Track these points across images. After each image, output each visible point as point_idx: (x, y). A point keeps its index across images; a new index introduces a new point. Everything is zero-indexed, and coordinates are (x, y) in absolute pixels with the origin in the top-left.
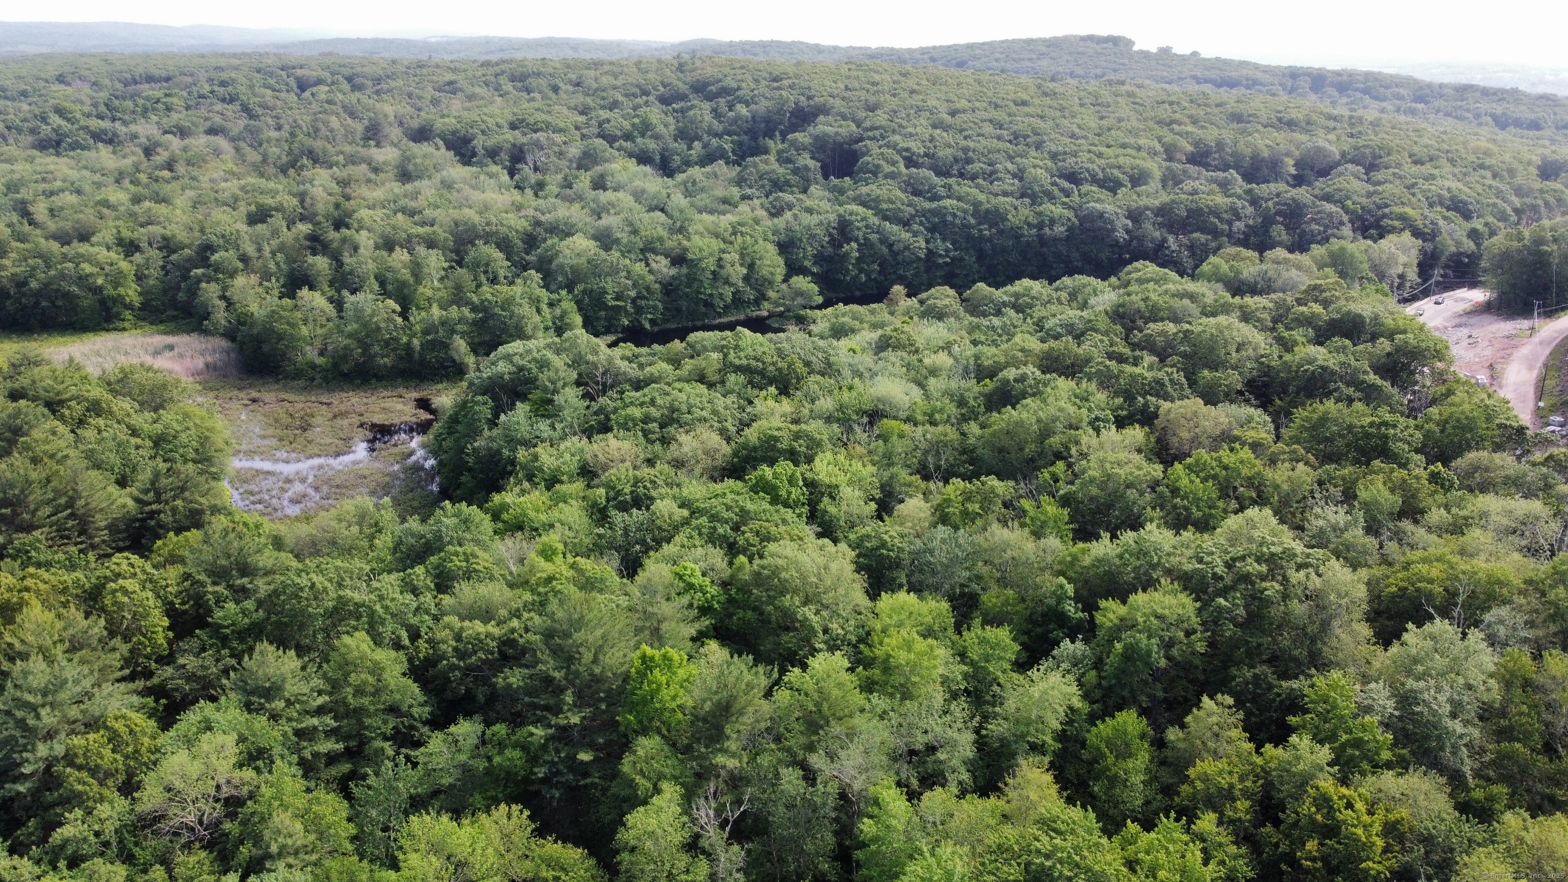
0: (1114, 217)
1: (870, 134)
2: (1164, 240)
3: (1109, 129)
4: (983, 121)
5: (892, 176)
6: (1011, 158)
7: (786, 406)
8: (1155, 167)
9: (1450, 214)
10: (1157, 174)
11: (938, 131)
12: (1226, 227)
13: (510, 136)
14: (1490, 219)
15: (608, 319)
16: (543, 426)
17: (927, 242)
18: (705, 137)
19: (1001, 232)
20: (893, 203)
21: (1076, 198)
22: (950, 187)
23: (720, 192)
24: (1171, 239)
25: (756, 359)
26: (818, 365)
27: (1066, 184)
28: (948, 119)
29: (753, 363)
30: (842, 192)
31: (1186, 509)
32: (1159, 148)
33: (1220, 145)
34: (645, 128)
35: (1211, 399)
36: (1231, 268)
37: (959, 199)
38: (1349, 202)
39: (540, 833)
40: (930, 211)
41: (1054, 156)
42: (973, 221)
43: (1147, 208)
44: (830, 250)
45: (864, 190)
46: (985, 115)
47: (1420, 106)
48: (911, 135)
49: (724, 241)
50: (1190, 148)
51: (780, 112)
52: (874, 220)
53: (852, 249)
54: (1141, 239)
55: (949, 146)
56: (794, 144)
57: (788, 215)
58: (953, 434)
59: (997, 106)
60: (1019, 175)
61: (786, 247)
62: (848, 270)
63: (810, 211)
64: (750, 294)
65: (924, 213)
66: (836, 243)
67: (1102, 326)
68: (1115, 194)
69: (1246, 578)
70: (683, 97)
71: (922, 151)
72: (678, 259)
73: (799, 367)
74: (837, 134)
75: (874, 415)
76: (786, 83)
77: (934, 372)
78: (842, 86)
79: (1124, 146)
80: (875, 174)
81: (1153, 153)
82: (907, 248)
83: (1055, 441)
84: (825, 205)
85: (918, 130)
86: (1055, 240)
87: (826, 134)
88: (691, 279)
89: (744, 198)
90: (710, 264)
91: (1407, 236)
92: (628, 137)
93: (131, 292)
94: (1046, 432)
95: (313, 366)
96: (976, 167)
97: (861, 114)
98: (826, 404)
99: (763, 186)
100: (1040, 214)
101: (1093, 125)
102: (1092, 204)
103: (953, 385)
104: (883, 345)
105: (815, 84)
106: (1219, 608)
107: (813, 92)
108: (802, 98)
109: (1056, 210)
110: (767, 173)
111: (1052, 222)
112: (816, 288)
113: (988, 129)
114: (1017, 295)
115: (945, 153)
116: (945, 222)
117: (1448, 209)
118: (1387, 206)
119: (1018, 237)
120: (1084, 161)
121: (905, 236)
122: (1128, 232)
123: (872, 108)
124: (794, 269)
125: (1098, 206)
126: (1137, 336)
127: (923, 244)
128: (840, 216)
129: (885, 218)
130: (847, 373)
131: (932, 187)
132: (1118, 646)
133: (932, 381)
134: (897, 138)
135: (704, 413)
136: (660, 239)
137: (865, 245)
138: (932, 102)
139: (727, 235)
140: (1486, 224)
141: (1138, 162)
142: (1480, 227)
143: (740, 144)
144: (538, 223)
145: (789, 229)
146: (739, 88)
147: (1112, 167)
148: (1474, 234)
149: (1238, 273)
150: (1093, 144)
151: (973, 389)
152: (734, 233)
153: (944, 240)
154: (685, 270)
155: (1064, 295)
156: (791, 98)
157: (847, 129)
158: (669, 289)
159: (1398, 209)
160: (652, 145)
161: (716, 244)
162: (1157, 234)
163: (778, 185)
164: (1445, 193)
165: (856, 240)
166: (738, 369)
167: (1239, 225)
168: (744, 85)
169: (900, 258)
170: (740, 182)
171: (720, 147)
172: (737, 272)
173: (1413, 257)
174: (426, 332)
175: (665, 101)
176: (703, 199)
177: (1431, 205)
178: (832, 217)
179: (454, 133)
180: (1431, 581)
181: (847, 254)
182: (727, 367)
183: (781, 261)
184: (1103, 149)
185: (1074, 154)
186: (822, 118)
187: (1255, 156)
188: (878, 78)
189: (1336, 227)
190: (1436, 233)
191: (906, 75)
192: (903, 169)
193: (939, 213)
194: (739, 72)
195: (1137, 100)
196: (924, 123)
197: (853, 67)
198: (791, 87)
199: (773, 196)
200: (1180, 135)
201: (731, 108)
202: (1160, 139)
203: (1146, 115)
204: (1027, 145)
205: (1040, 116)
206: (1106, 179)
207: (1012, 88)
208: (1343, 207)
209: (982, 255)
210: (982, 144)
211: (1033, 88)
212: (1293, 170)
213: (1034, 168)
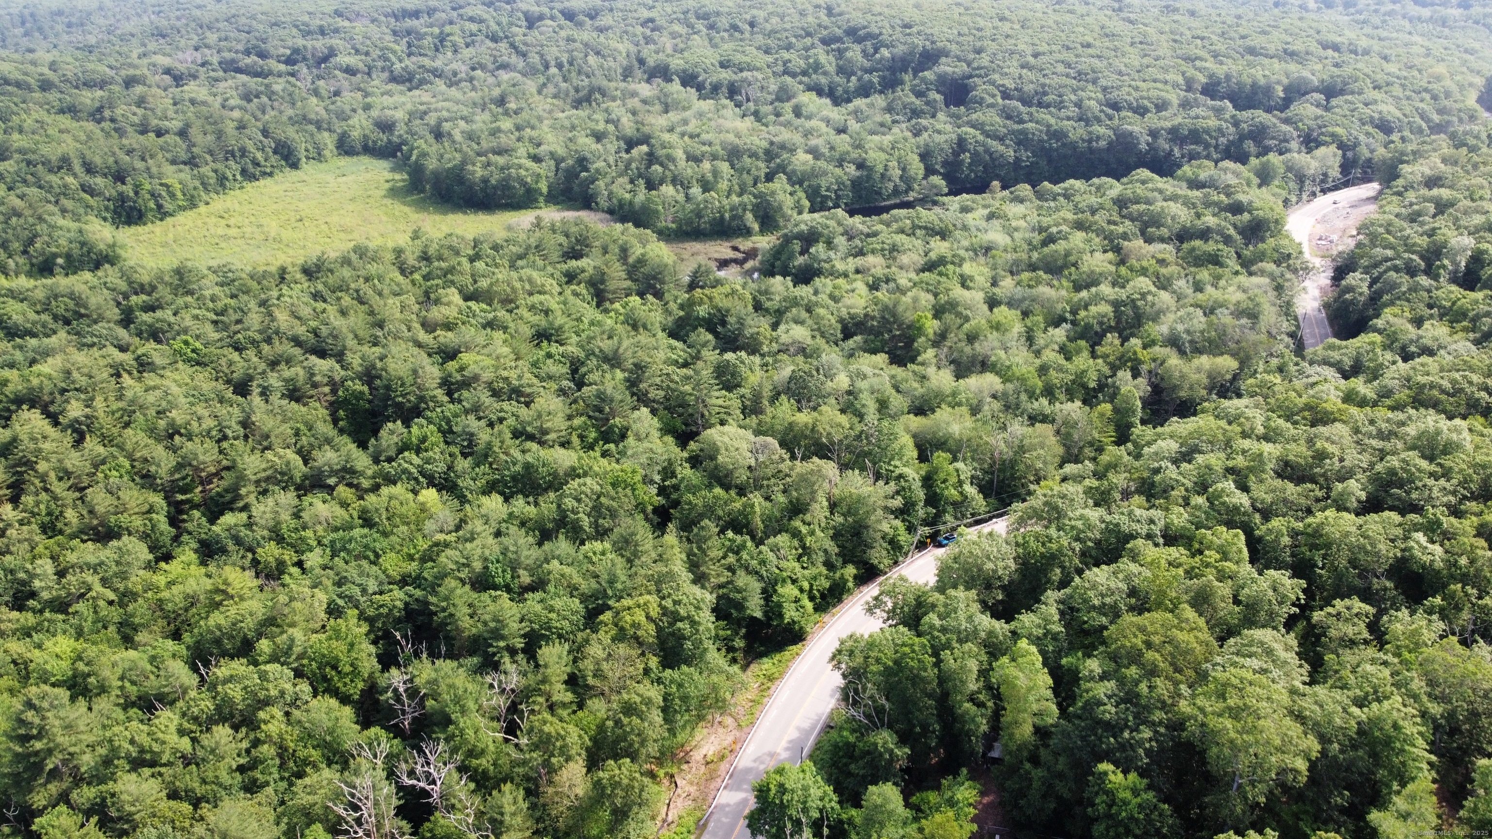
0: (1140, 135)
1: (977, 72)
2: (1172, 151)
3: (1148, 67)
4: (1057, 62)
5: (991, 106)
6: (1074, 91)
7: (946, 244)
8: (1174, 97)
9: (1374, 131)
10: (1175, 102)
11: (1025, 71)
12: (1214, 141)
13: (725, 75)
15: (821, 203)
16: (832, 254)
17: (1015, 152)
18: (859, 73)
19: (1064, 145)
20: (993, 125)
22: (1031, 114)
23: (878, 118)
24: (1176, 150)
26: (959, 226)
27: (1110, 111)
28: (1031, 60)
30: (958, 117)
32: (1181, 81)
33: (1228, 77)
34: (817, 67)
35: (1149, 240)
36: (1195, 173)
37: (1037, 122)
38: (1300, 124)
39: (891, 363)
40: (1017, 131)
41: (1105, 89)
42: (1046, 138)
43: (1162, 129)
44: (951, 158)
45: (974, 116)
46: (1058, 56)
48: (1007, 74)
49: (888, 153)
50: (1204, 80)
51: (912, 53)
52: (981, 138)
53: (966, 157)
54: (1156, 150)
55: (1032, 82)
56: (923, 80)
57: (925, 135)
58: (1025, 256)
59: (1068, 48)
60: (1079, 105)
61: (925, 156)
62: (963, 171)
63: (939, 132)
64: (903, 187)
65: (1013, 132)
66: (956, 154)
67: (1107, 207)
68: (1143, 118)
69: (1133, 301)
70: (839, 40)
71: (1013, 86)
72: (861, 165)
73: (951, 227)
74: (954, 72)
75: (988, 250)
76: (914, 30)
77: (1016, 229)
78: (955, 32)
79: (1155, 81)
80: (981, 104)
81: (1176, 85)
82: (1002, 156)
83: (1072, 259)
84: (949, 127)
85: (1011, 70)
86: (1100, 150)
87: (946, 73)
88: (869, 177)
89: (894, 122)
90: (880, 168)
91: (1333, 148)
92: (804, 73)
93: (544, 187)
94: (1068, 254)
95: (668, 228)
96: (1050, 98)
97: (971, 56)
98: (966, 243)
99: (906, 113)
100: (1090, 133)
101: (1137, 63)
102: (1126, 127)
103: (1027, 235)
104: (991, 217)
105: (935, 31)
106: (1122, 310)
107: (935, 39)
108: (928, 43)
109: (1100, 130)
110: (908, 104)
111: (1098, 138)
112: (944, 183)
113: (1060, 68)
114: (1066, 189)
115: (1029, 88)
116: (1027, 138)
117: (1374, 127)
118: (1326, 127)
119: (1075, 148)
120: (1125, 94)
121: (1001, 148)
122: (1148, 144)
123: (979, 51)
124: (930, 171)
125: (1129, 128)
126: (1125, 211)
127: (1012, 154)
128: (958, 135)
129: (988, 136)
130: (973, 229)
131: (1020, 114)
133: (1016, 234)
134: (996, 76)
135: (909, 247)
136: (848, 153)
137: (975, 155)
138: (1021, 47)
139: (888, 149)
141: (1163, 94)
142: (1396, 139)
143: (884, 78)
144: (772, 143)
145: (927, 145)
146: (881, 34)
147: (1142, 98)
149: (1198, 175)
150: (1133, 80)
151: (1037, 238)
152: (893, 148)
153: (1026, 150)
154: (865, 173)
155: (1093, 189)
156: (920, 42)
157: (962, 68)
158: (856, 184)
159: (1330, 129)
160: (823, 80)
161: (883, 156)
162: (1167, 147)
163: (916, 113)
164: (1376, 116)
165: (969, 151)
166: (920, 228)
167: (1223, 140)
168: (884, 31)
169: (997, 162)
170: (889, 109)
171: (870, 81)
172: (896, 173)
173: (1336, 162)
174: (732, 210)
175: (825, 42)
176: (869, 124)
177: (1362, 123)
178: (954, 136)
179: (684, 71)
181: (963, 161)
182: (915, 227)
183: (922, 166)
184: (1141, 84)
185: (1119, 88)
186: (943, 60)
187: (1254, 85)
188: (982, 23)
189: (1287, 141)
190: (1356, 144)
191: (1002, 19)
192: (1000, 101)
193: (1024, 132)
194: (878, 18)
195: (1177, 37)
196: (1015, 64)
197: (962, 10)
198: (919, 33)
199: (914, 121)
200: (1200, 70)
201: (876, 50)
202: (1183, 74)
203: (1179, 52)
204: (1087, 81)
205: (1099, 57)
206: (1139, 107)
207: (1082, 29)
208: (1297, 129)
209: (1050, 161)
210: (1055, 81)
211: (1097, 29)
212: (1282, 95)
213: (1089, 99)
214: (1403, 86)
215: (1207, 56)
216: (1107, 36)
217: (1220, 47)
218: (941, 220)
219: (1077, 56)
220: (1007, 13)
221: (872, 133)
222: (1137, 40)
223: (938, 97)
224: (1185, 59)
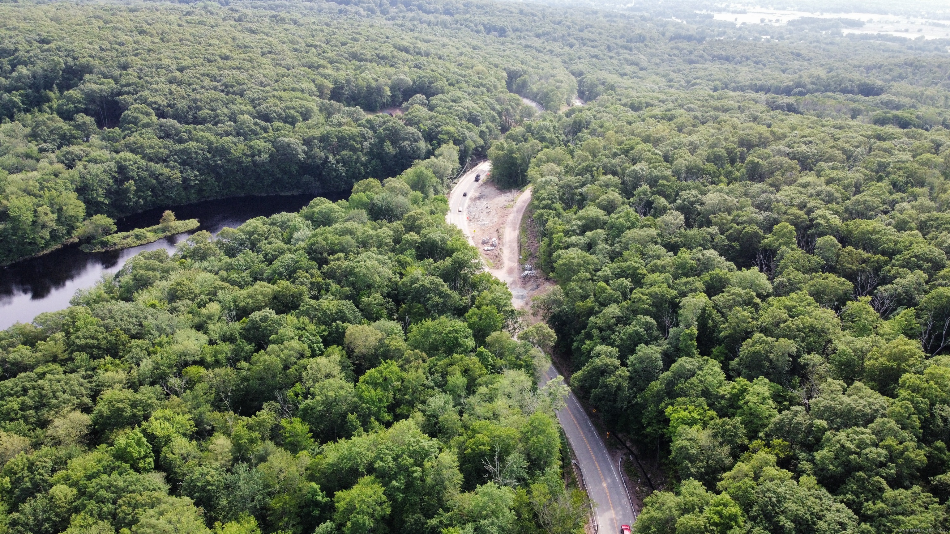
0: (296, 146)
1: (126, 89)
2: (327, 158)
3: (283, 76)
4: (203, 75)
5: (147, 126)
6: (226, 105)
7: (121, 371)
8: (313, 104)
9: (470, 125)
10: (316, 109)
11: (174, 86)
12: (359, 146)
14: (489, 124)
17: (181, 172)
19: (229, 161)
20: (153, 148)
21: (271, 133)
22: (190, 132)
23: (21, 148)
24: (331, 157)
25: (92, 338)
27: (264, 124)
28: (178, 74)
29: (90, 341)
30: (116, 140)
31: (369, 408)
32: (315, 89)
33: (348, 82)
36: (368, 196)
37: (197, 141)
38: (421, 125)
40: (180, 151)
41: (253, 101)
42: (209, 155)
43: (314, 138)
44: (115, 188)
45: (132, 139)
46: (202, 70)
47: (448, 18)
48: (157, 91)
49: (34, 195)
50: (332, 86)
51: (53, 70)
52: (143, 163)
54: (313, 158)
55: (183, 98)
56: (70, 99)
57: (79, 166)
59: (210, 61)
60: (233, 118)
61: (83, 191)
62: (130, 199)
63: (95, 161)
64: (62, 229)
65: (175, 153)
66: (119, 182)
67: (304, 262)
68: (294, 127)
69: (404, 467)
71: (165, 103)
73: (124, 337)
74: (101, 90)
75: (180, 366)
76: (52, 45)
77: (210, 319)
78: (97, 47)
79: (293, 90)
80: (135, 124)
81: (311, 93)
82: (169, 178)
83: (292, 370)
84: (105, 154)
85: (160, 86)
86: (263, 164)
87: (93, 91)
88: (15, 229)
89: (41, 150)
90: (28, 217)
91: (451, 144)
94: (286, 365)
96: (205, 113)
97: (118, 72)
98: (147, 364)
99: (54, 140)
100: (251, 147)
101: (273, 74)
102: (282, 138)
103: (224, 327)
104: (173, 296)
105: (76, 46)
106: (393, 487)
107: (77, 55)
108: (69, 59)
109: (260, 144)
110: (55, 129)
111: (260, 152)
112: (111, 220)
113: (207, 82)
115: (182, 104)
116: (191, 158)
117: (469, 121)
118: (440, 126)
119: (240, 163)
120: (272, 105)
121: (166, 171)
122: (305, 154)
123: (125, 67)
124: (92, 209)
125: (286, 140)
126: (325, 268)
127: (179, 175)
128: (117, 162)
129: (151, 160)
131: (178, 133)
132: (349, 524)
133: (211, 326)
134: (146, 93)
135: (66, 396)
137: (140, 181)
138: (166, 61)
139: (36, 191)
140: (487, 127)
141: (304, 103)
142: (484, 129)
143: (27, 96)
145: (83, 177)
146: (16, 50)
147: (288, 108)
148: (482, 134)
149: (372, 199)
150: (275, 90)
151: (237, 327)
152: (41, 189)
153: (192, 169)
154: (9, 226)
155: (277, 228)
156: (61, 60)
157: (109, 86)
159: (445, 128)
161: (29, 201)
162: (322, 154)
163: (65, 139)
164: (466, 111)
165: (132, 178)
166: (81, 348)
167: (366, 144)
168: (20, 47)
169: (165, 185)
170: (34, 136)
171: (11, 101)
172: (50, 219)
173: (456, 156)
177: (461, 119)
178: (113, 165)
180: (484, 444)
181: (128, 190)
183: (81, 204)
184: (282, 93)
185: (266, 99)
186: (87, 76)
187: (368, 87)
188: (123, 37)
189: (416, 141)
190: (465, 139)
191: (142, 32)
192: (154, 118)
193: (185, 152)
194: (13, 33)
195: (296, 46)
196: (163, 79)
197: (101, 24)
198: (58, 49)
199: (65, 149)
200: (325, 76)
201: (14, 67)
202: (314, 81)
203: (303, 61)
204: (234, 93)
205: (239, 68)
206: (287, 117)
207: (216, 42)
208: (419, 128)
209: (218, 177)
210: (206, 95)
211: (230, 40)
212: (389, 93)
213: (242, 113)
214: (467, 82)
215: (325, 63)
216: (240, 47)
217: (332, 54)
218: (106, 327)
219: (219, 68)
220: (145, 27)
221: (17, 170)
222: (266, 50)
223: (88, 119)
224: (310, 67)
